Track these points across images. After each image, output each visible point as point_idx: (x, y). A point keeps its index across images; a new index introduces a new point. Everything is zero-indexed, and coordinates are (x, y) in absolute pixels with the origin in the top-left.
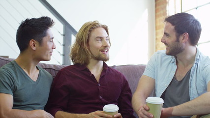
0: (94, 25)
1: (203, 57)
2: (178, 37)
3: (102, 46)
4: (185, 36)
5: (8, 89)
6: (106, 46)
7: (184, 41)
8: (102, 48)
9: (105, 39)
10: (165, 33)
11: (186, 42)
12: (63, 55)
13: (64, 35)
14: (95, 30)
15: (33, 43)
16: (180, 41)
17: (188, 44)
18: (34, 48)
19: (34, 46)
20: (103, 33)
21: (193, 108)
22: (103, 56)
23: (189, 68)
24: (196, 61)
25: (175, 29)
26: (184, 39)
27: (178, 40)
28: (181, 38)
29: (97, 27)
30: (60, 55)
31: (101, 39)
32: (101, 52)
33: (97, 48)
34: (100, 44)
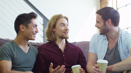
0: (59, 16)
1: (124, 32)
2: (105, 22)
3: (64, 29)
4: (109, 21)
5: (8, 58)
6: (67, 30)
7: (109, 24)
8: (65, 31)
9: (66, 25)
10: (97, 21)
11: (110, 25)
12: (43, 37)
13: (43, 25)
14: (60, 19)
15: (22, 27)
16: (107, 25)
17: (112, 26)
18: (23, 30)
19: (23, 29)
20: (65, 22)
21: (122, 67)
22: (65, 36)
23: (116, 41)
24: (120, 36)
25: (102, 17)
26: (109, 23)
27: (105, 25)
28: (107, 23)
29: (61, 17)
30: (41, 37)
31: (64, 25)
32: (63, 33)
33: (61, 31)
34: (63, 28)
